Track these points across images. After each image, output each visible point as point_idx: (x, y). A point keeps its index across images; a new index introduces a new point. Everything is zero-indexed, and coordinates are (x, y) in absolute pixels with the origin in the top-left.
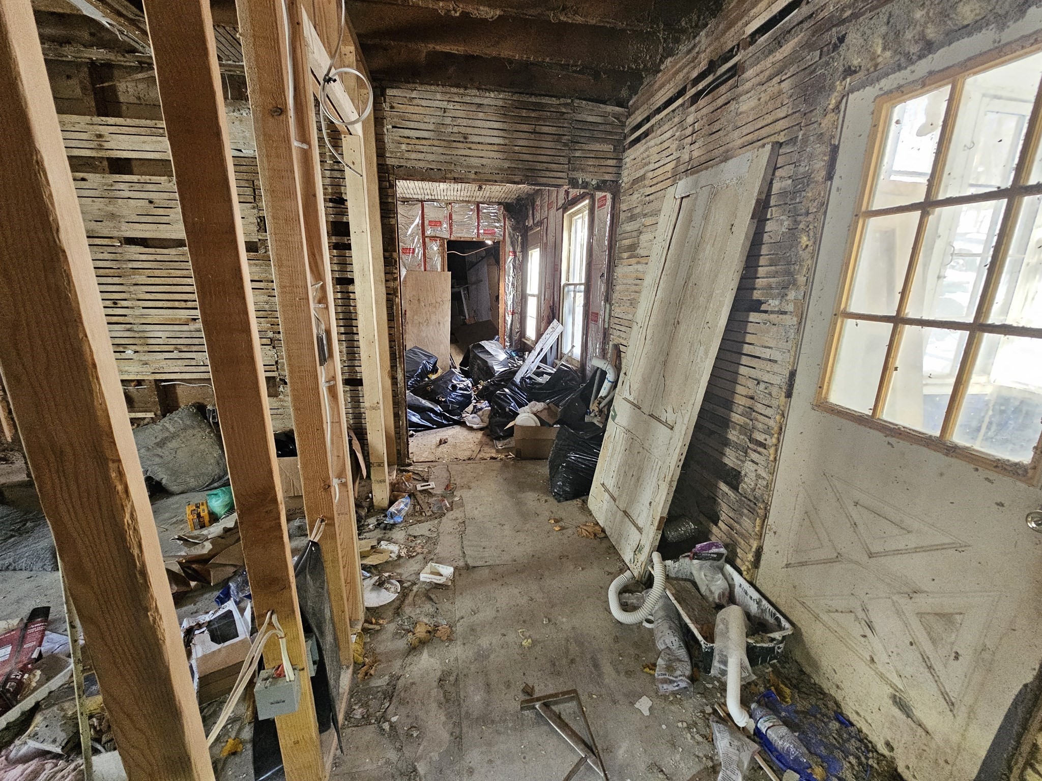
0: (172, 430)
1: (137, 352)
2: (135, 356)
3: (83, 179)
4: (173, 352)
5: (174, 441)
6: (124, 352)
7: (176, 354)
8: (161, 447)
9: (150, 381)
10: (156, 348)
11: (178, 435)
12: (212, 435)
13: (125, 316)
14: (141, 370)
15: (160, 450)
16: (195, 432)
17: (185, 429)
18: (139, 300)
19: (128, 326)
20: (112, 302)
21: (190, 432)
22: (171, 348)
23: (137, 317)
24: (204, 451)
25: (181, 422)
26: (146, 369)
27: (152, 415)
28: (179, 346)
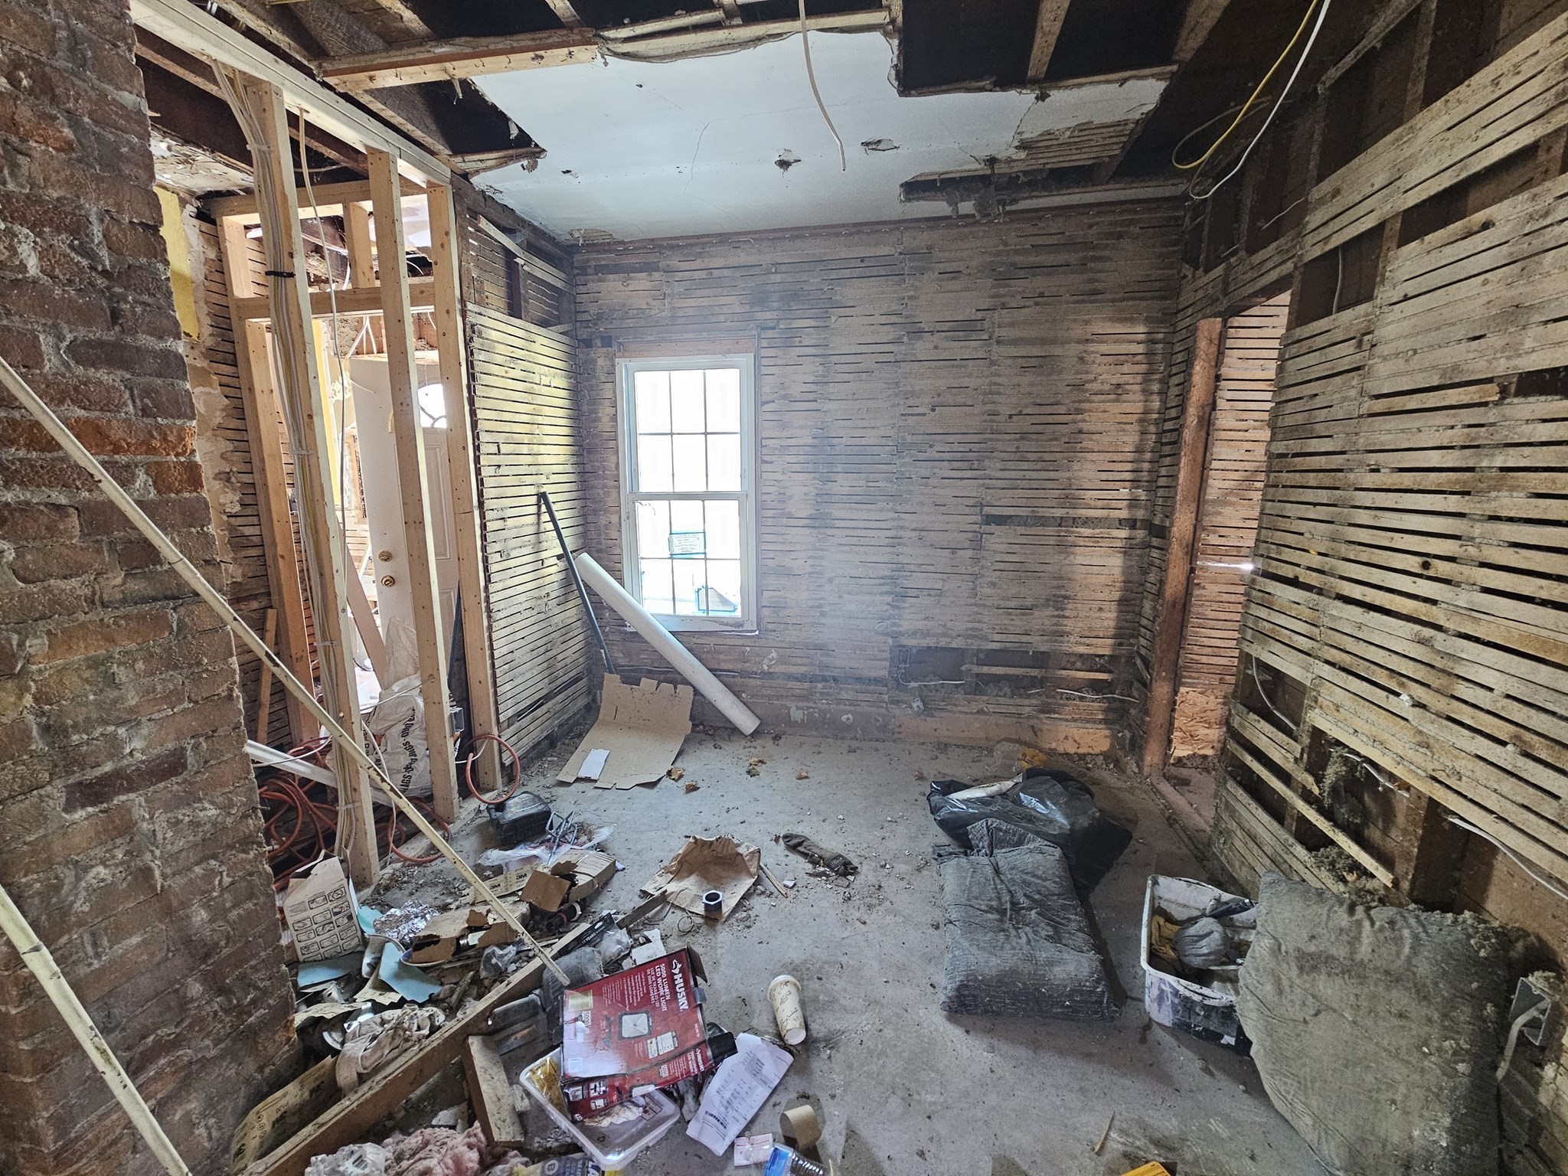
0: (1364, 950)
1: (1423, 707)
2: (1410, 713)
3: (1486, 226)
4: (1503, 743)
5: (1339, 981)
6: (1398, 695)
7: (1506, 756)
8: (1301, 968)
9: (1420, 796)
10: (1466, 715)
11: (1362, 979)
12: (1461, 1067)
13: (1434, 602)
14: (1410, 754)
15: (1295, 971)
16: (1417, 1011)
17: (1393, 978)
18: (1483, 565)
19: (1427, 632)
20: (1419, 560)
21: (1401, 998)
22: (1503, 731)
23: (1456, 610)
24: (1392, 1085)
25: (1407, 950)
26: (1419, 757)
27: (1384, 877)
28: (1528, 736)
